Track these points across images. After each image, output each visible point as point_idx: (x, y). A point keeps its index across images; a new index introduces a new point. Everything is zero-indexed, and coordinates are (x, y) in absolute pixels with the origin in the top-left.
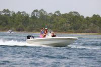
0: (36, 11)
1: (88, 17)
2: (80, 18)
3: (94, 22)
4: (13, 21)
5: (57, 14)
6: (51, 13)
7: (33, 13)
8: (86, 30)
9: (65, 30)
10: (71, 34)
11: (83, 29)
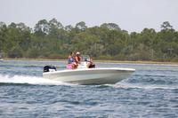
0: (43, 22)
1: (135, 33)
2: (121, 35)
3: (146, 42)
4: (3, 41)
5: (80, 27)
6: (69, 26)
7: (38, 26)
8: (132, 55)
9: (95, 56)
10: (106, 62)
11: (126, 54)
